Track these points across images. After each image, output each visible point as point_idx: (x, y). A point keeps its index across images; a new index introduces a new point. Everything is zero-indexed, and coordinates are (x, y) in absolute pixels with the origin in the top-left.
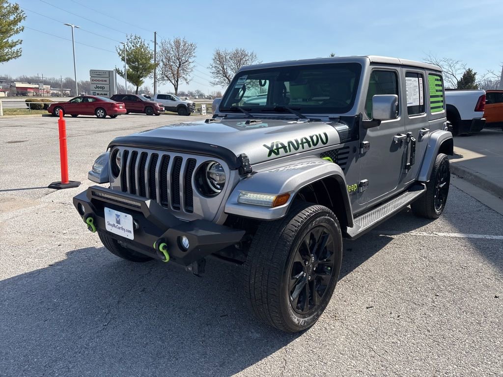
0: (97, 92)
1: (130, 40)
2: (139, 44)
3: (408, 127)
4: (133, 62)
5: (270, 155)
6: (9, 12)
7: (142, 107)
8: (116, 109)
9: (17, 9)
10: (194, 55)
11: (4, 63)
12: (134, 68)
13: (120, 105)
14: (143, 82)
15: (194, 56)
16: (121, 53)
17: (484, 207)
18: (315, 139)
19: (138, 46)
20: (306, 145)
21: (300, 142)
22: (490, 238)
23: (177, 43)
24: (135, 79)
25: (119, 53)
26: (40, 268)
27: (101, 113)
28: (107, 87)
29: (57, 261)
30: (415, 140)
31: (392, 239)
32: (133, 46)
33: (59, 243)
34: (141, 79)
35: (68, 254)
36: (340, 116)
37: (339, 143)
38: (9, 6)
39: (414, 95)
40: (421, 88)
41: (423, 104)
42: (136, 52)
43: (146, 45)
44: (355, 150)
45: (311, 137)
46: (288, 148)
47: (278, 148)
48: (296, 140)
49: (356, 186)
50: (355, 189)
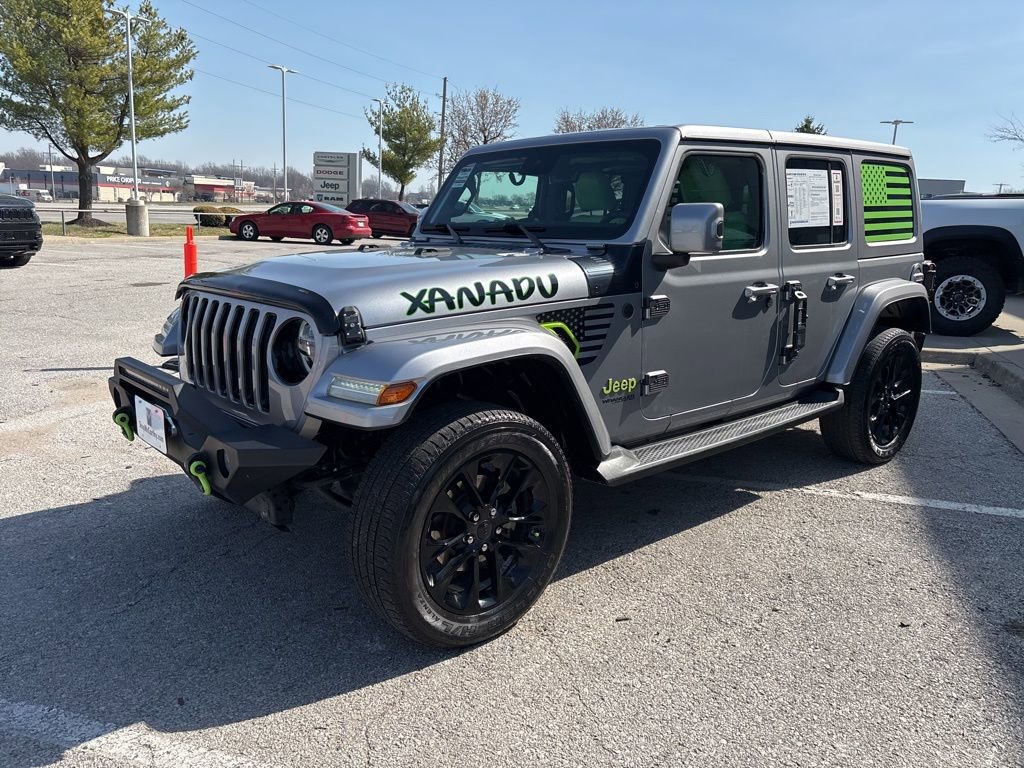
0: (325, 195)
1: (393, 93)
2: (409, 101)
3: (788, 271)
4: (397, 137)
5: (411, 311)
6: (169, 44)
7: (406, 226)
8: (351, 227)
9: (183, 38)
10: (513, 122)
11: (156, 139)
12: (396, 148)
13: (359, 219)
14: (413, 177)
15: (515, 125)
16: (373, 119)
17: (1006, 448)
18: (525, 286)
19: (407, 105)
20: (501, 298)
21: (487, 289)
22: (974, 510)
23: (483, 98)
24: (399, 168)
25: (370, 121)
26: (77, 502)
27: (322, 234)
28: (343, 185)
29: (110, 493)
30: (805, 296)
31: (759, 497)
32: (398, 106)
33: (128, 464)
34: (411, 170)
35: (134, 483)
36: (606, 245)
37: (586, 296)
38: (169, 33)
39: (813, 205)
40: (837, 191)
41: (842, 224)
42: (401, 118)
43: (422, 104)
44: (628, 311)
45: (517, 283)
46: (456, 301)
47: (432, 300)
48: (479, 286)
49: (633, 383)
50: (630, 387)
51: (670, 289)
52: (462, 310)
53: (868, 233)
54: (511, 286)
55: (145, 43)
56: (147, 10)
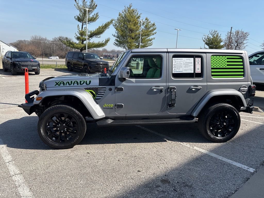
1: (211, 33)
2: (216, 34)
4: (211, 44)
5: (55, 85)
9: (154, 25)
10: (247, 39)
16: (204, 40)
18: (82, 83)
19: (215, 36)
20: (76, 84)
21: (73, 82)
23: (237, 32)
25: (203, 41)
31: (166, 141)
32: (212, 36)
37: (98, 85)
38: (151, 24)
39: (185, 67)
40: (198, 63)
41: (200, 72)
42: (212, 39)
43: (219, 35)
44: (110, 90)
45: (81, 82)
46: (65, 84)
47: (60, 83)
48: (71, 82)
49: (112, 105)
50: (111, 106)
51: (124, 86)
52: (66, 86)
53: (212, 75)
54: (79, 82)
55: (146, 27)
56: (146, 19)
